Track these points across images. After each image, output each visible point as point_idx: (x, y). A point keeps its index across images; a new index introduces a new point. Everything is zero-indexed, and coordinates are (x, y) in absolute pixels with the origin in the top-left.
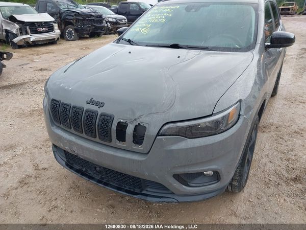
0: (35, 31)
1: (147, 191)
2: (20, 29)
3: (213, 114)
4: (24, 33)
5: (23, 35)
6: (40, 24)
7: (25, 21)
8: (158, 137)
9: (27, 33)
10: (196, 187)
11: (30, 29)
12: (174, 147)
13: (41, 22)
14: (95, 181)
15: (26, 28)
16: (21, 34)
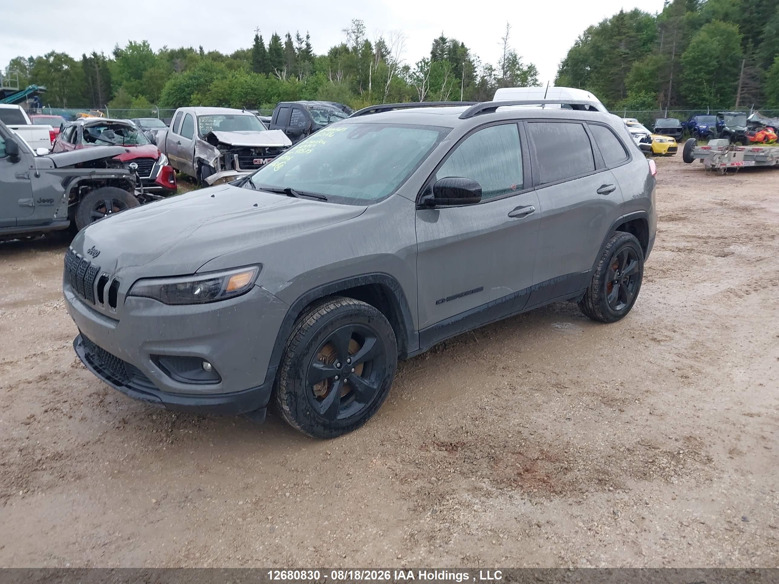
0: (249, 164)
1: (134, 383)
2: (222, 159)
3: (195, 273)
4: (228, 166)
5: (225, 170)
6: (261, 151)
7: (233, 144)
8: (128, 297)
9: (233, 167)
10: (187, 383)
11: (240, 159)
12: (146, 313)
13: (264, 148)
14: (103, 376)
15: (232, 158)
16: (223, 168)
